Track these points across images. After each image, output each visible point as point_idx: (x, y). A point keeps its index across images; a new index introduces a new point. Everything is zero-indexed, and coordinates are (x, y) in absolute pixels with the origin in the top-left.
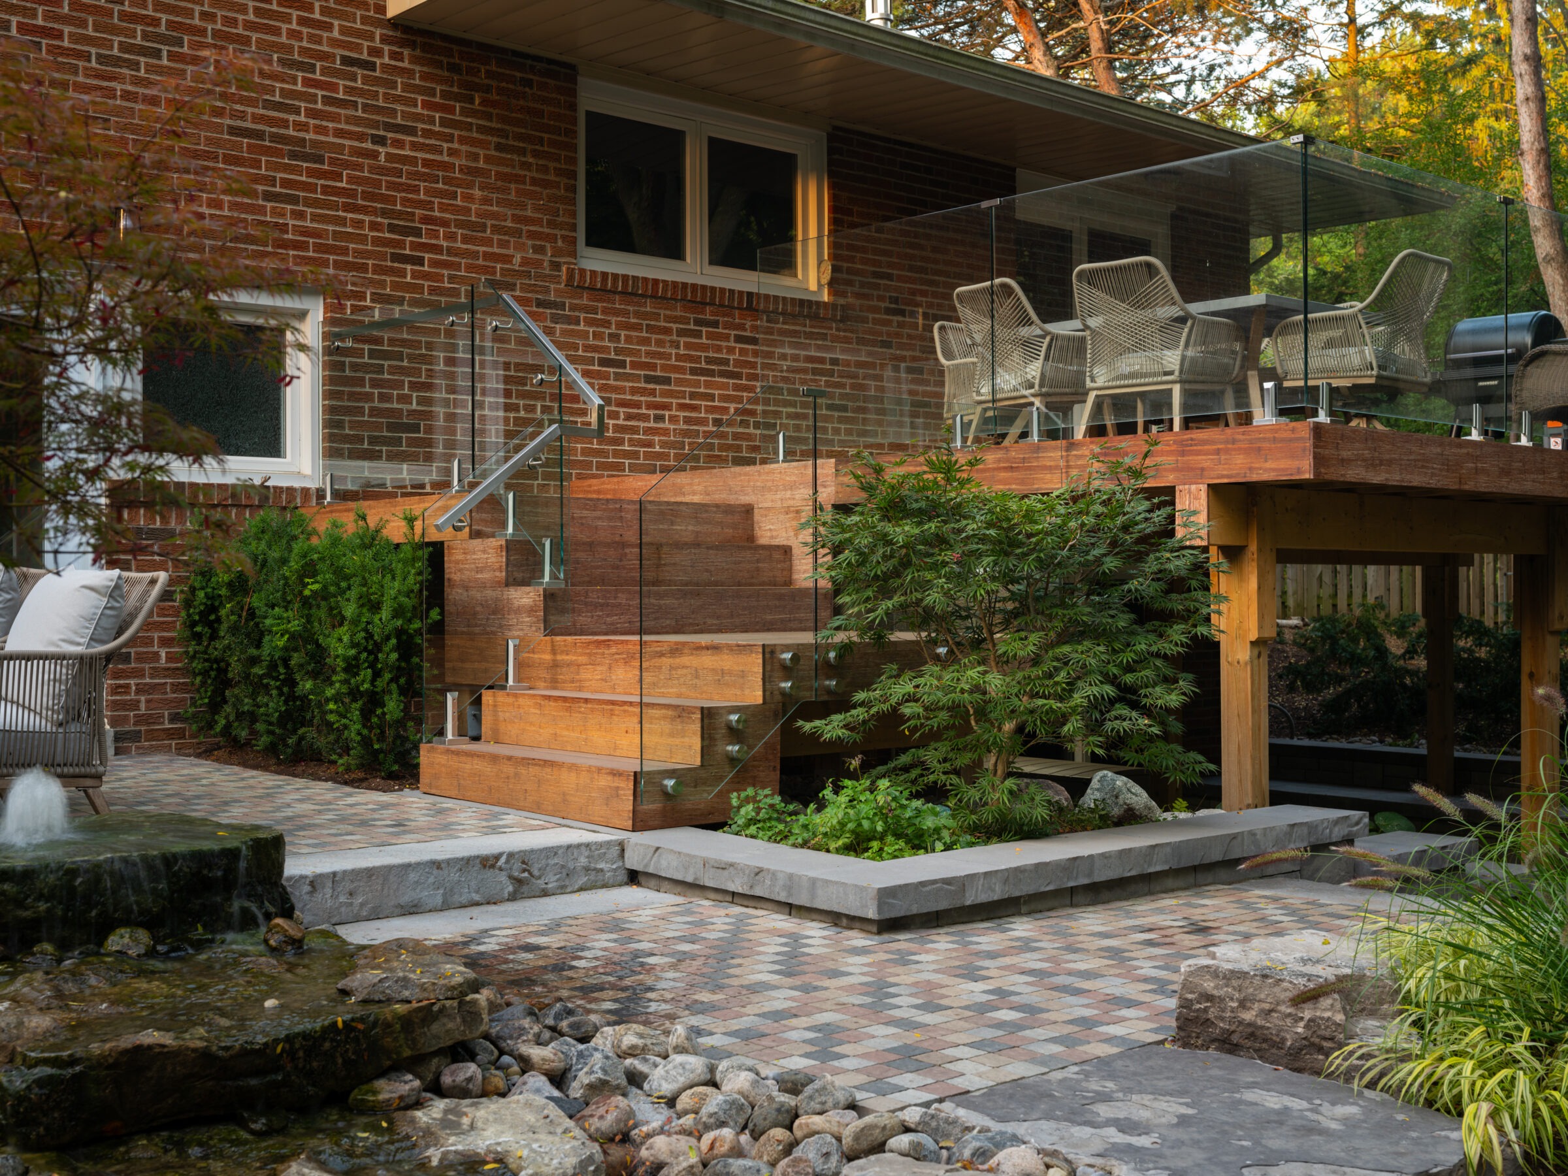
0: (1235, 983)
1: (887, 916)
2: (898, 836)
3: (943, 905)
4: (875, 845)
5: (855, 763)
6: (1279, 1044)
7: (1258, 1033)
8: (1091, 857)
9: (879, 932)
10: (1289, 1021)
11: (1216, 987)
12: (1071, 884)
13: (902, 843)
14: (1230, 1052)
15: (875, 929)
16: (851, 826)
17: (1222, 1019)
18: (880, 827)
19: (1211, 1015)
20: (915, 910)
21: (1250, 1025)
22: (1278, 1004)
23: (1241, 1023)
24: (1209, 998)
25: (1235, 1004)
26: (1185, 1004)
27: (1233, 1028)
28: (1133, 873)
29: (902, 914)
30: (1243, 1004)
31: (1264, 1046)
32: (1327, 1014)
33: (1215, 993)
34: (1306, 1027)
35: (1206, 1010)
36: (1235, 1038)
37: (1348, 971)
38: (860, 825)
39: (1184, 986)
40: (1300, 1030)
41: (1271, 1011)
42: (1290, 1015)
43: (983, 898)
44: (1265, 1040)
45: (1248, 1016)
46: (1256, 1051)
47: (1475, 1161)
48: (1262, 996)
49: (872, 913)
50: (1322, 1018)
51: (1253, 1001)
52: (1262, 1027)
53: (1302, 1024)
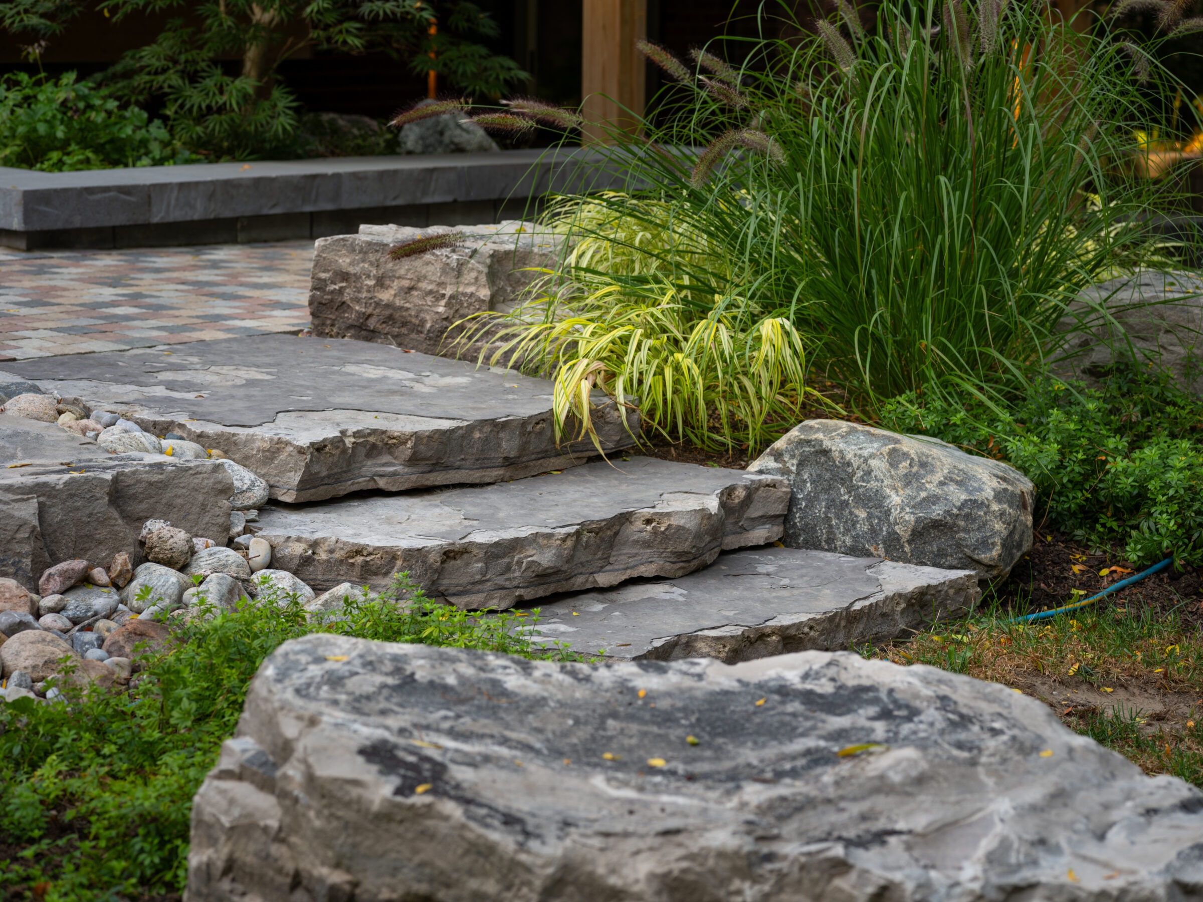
0: (372, 257)
1: (37, 227)
2: (84, 144)
3: (120, 219)
4: (55, 156)
5: (35, 52)
6: (418, 328)
7: (397, 315)
8: (337, 176)
9: (29, 249)
10: (429, 300)
11: (352, 264)
12: (308, 208)
13: (90, 155)
14: (368, 339)
15: (23, 244)
16: (21, 130)
17: (358, 300)
18: (60, 133)
19: (346, 298)
20: (77, 222)
21: (388, 306)
22: (419, 280)
23: (378, 304)
24: (345, 276)
25: (371, 283)
26: (319, 286)
27: (369, 311)
28: (400, 202)
29: (59, 225)
30: (381, 282)
31: (404, 330)
32: (470, 289)
33: (351, 270)
34: (448, 305)
35: (341, 291)
36: (372, 323)
37: (512, 247)
38: (35, 130)
39: (317, 264)
40: (441, 309)
41: (411, 288)
42: (431, 292)
43: (177, 215)
44: (404, 324)
45: (385, 296)
46: (394, 337)
47: (562, 418)
48: (402, 272)
49: (16, 223)
50: (464, 294)
51: (393, 278)
52: (401, 308)
53: (443, 302)
